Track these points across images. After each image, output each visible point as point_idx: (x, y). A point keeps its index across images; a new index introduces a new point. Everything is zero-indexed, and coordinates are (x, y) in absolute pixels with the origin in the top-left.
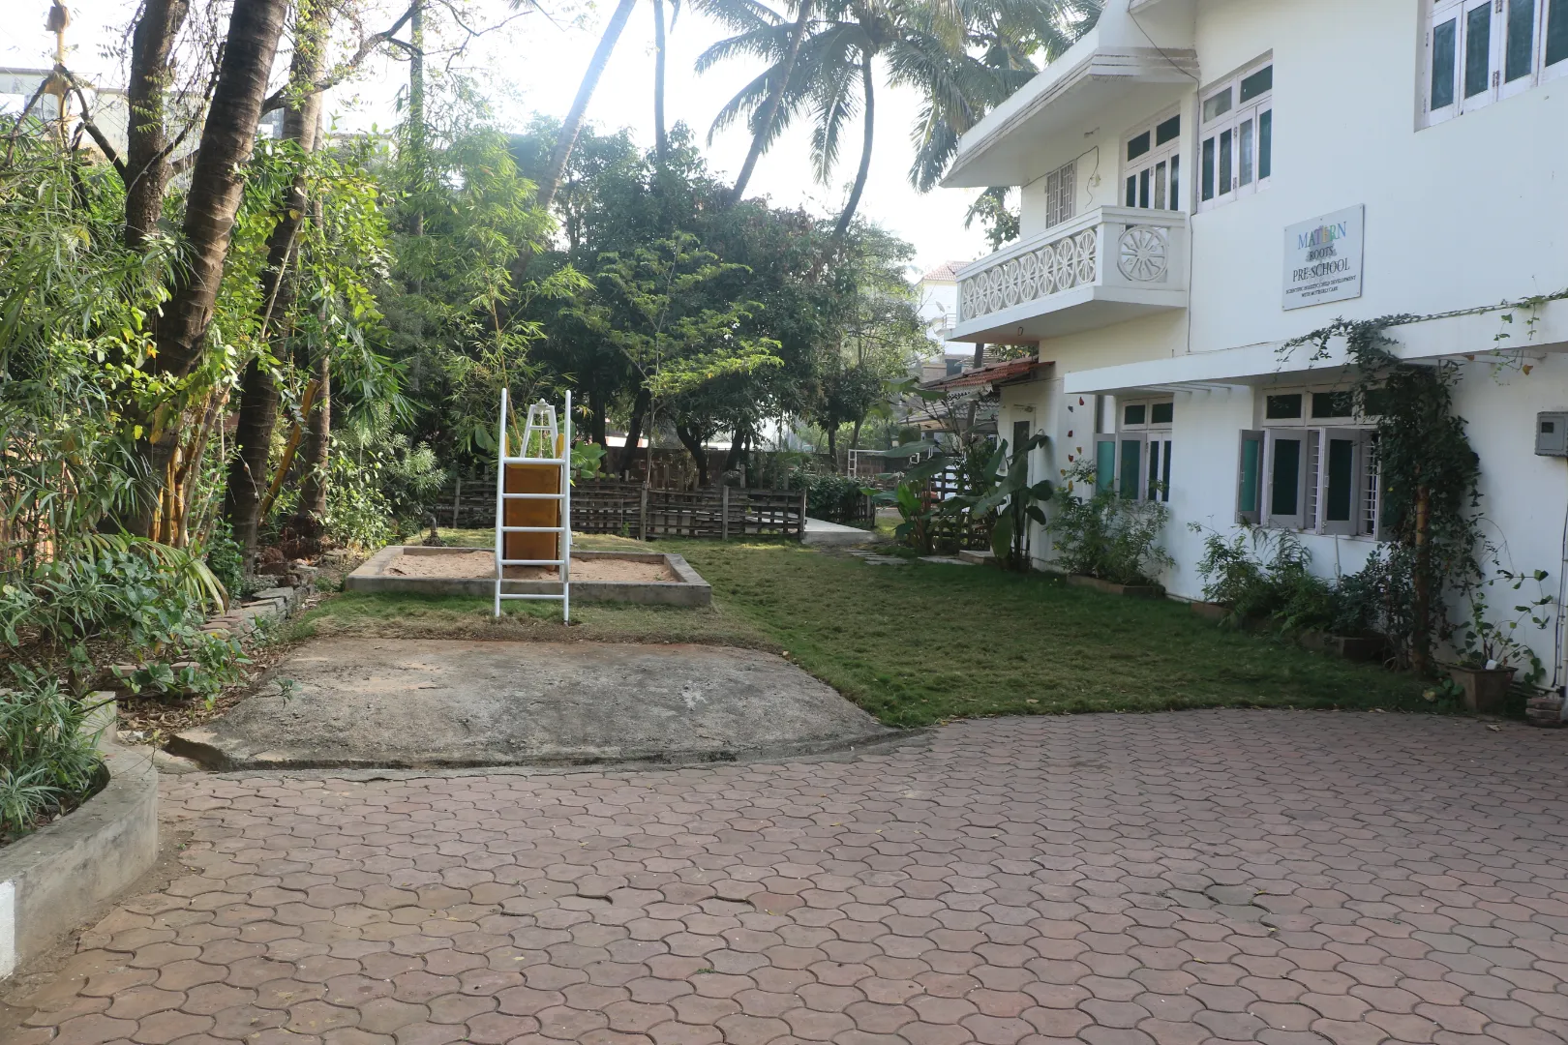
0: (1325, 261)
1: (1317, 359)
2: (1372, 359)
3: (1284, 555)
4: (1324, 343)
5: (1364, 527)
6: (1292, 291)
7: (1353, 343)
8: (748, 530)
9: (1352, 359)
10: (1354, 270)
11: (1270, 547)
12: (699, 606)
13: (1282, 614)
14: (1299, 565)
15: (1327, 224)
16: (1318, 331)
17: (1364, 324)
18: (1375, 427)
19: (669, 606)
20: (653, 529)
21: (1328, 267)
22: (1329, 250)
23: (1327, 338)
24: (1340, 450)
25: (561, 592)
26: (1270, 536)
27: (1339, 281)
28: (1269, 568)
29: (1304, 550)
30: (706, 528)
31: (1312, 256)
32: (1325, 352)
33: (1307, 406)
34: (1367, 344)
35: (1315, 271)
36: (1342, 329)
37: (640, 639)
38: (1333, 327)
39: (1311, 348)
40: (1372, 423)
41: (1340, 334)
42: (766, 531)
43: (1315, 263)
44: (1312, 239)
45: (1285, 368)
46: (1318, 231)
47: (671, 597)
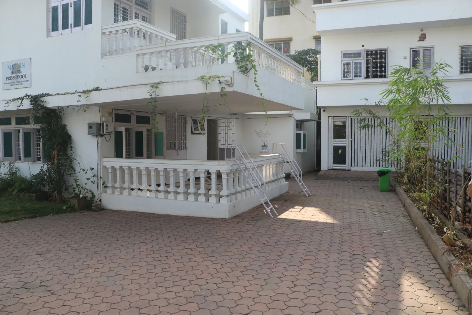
0: (17, 75)
1: (20, 106)
2: (38, 107)
3: (11, 169)
4: (22, 101)
5: (36, 159)
6: (6, 84)
7: (32, 102)
9: (31, 107)
10: (28, 78)
11: (6, 168)
13: (12, 189)
14: (16, 173)
15: (18, 63)
16: (20, 98)
17: (35, 96)
18: (39, 128)
21: (19, 77)
22: (19, 71)
23: (23, 100)
24: (27, 135)
26: (5, 164)
27: (23, 81)
28: (5, 175)
29: (17, 168)
31: (13, 73)
32: (22, 104)
33: (13, 121)
34: (36, 102)
35: (14, 77)
36: (27, 97)
38: (25, 96)
39: (18, 103)
40: (38, 126)
41: (27, 99)
43: (14, 75)
44: (13, 67)
45: (8, 109)
46: (15, 65)
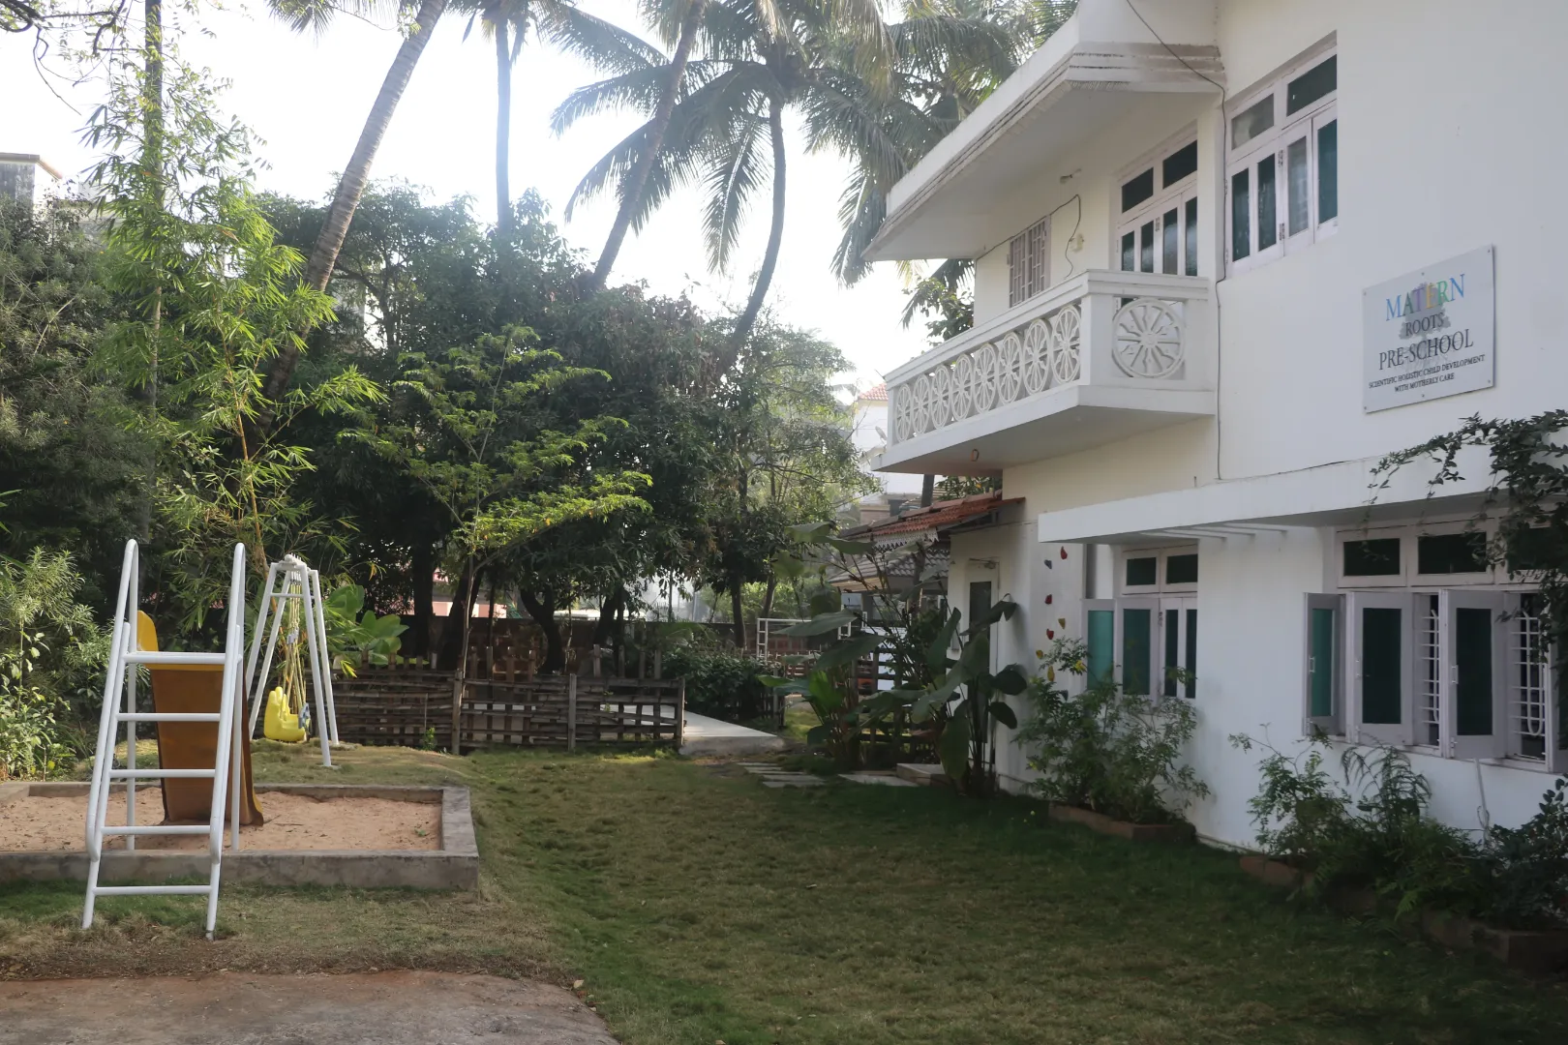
0: (1431, 336)
1: (1440, 482)
2: (1536, 479)
3: (1389, 786)
4: (1451, 456)
5: (1516, 746)
6: (1379, 383)
7: (1501, 455)
8: (605, 736)
9: (1500, 480)
10: (1481, 345)
11: (1368, 778)
12: (458, 889)
13: (1392, 886)
14: (1412, 805)
15: (1432, 280)
16: (1441, 438)
17: (1516, 425)
18: (1537, 587)
19: (407, 891)
20: (470, 736)
21: (1438, 344)
22: (1437, 320)
23: (1456, 447)
24: (1473, 626)
25: (205, 880)
26: (1368, 761)
27: (1456, 365)
28: (1362, 807)
29: (1419, 780)
30: (546, 733)
31: (1409, 331)
32: (1452, 470)
33: (1409, 556)
34: (1524, 457)
35: (1415, 351)
36: (1479, 433)
37: (328, 966)
38: (1465, 431)
39: (1430, 465)
40: (1531, 581)
41: (1478, 442)
42: (629, 736)
43: (1416, 339)
44: (1409, 304)
45: (1384, 498)
46: (1419, 292)
47: (413, 876)
